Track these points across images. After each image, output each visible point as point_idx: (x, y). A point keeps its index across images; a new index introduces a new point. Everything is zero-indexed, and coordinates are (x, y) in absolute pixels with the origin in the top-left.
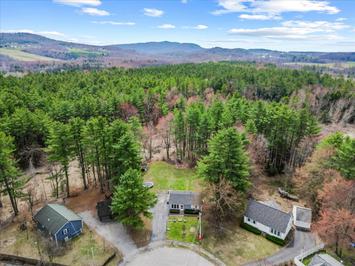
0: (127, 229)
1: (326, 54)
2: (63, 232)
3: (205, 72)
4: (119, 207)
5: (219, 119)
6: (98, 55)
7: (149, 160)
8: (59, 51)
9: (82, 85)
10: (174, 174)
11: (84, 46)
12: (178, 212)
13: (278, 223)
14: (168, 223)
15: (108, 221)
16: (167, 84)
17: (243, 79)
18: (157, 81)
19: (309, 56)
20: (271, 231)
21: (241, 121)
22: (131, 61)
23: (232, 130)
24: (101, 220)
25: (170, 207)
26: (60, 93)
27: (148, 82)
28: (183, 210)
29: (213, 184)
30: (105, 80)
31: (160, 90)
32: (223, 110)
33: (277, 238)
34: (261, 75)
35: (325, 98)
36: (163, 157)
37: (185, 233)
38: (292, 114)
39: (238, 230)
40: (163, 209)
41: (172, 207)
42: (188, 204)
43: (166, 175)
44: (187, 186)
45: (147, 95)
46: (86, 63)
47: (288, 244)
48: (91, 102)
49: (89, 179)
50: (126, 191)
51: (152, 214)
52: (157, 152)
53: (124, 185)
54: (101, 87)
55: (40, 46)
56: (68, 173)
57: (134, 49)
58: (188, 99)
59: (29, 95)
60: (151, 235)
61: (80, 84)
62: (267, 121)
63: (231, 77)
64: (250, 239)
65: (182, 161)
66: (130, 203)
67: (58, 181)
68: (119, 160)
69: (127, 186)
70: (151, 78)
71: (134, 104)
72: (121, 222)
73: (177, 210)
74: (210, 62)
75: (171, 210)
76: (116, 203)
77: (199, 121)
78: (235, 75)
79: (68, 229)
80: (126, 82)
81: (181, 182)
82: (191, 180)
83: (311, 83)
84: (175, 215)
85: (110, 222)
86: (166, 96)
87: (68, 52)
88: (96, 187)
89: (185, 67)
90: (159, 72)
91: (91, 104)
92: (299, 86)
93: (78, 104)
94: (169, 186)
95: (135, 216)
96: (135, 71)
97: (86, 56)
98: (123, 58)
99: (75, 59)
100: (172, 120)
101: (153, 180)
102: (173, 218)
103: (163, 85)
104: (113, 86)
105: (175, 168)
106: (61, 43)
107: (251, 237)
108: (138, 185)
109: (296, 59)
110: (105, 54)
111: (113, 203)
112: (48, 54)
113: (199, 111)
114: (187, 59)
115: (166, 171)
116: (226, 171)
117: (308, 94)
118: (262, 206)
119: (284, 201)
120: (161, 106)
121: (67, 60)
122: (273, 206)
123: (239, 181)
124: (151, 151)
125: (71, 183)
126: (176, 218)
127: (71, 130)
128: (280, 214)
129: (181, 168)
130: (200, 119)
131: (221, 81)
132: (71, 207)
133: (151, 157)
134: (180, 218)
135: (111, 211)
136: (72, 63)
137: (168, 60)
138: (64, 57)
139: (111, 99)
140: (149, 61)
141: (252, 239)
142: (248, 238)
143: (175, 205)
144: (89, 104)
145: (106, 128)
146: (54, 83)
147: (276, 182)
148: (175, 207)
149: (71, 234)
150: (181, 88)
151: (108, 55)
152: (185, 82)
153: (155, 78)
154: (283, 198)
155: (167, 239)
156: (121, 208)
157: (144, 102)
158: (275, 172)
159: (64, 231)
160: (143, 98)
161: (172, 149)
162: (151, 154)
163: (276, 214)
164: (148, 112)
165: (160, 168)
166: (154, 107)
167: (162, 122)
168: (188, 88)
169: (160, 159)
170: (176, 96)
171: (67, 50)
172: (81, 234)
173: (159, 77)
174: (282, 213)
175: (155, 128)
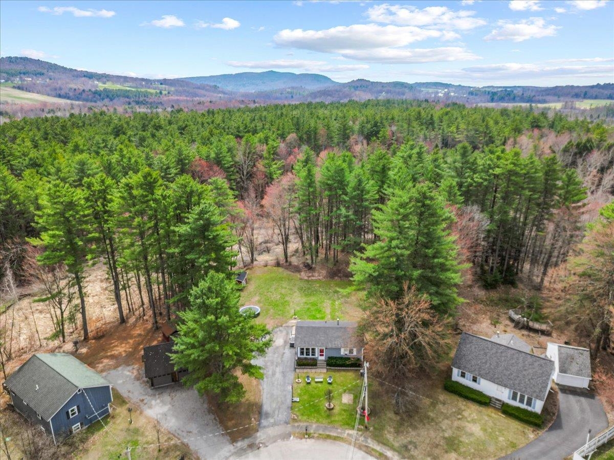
0: (209, 403)
2: (68, 413)
4: (190, 355)
5: (383, 182)
6: (151, 94)
7: (248, 266)
8: (81, 88)
9: (119, 131)
10: (301, 289)
11: (126, 79)
12: (313, 364)
13: (527, 380)
14: (295, 385)
15: (167, 387)
16: (278, 130)
17: (415, 121)
18: (259, 125)
19: (518, 92)
20: (511, 396)
22: (211, 102)
23: (425, 189)
24: (152, 385)
25: (296, 354)
26: (73, 144)
27: (242, 128)
28: (323, 358)
29: (390, 302)
30: (163, 126)
31: (266, 139)
32: (391, 165)
33: (525, 411)
35: (566, 150)
36: (277, 259)
37: (332, 406)
38: (530, 166)
39: (442, 396)
40: (282, 357)
41: (302, 353)
42: (334, 346)
43: (283, 291)
44: (328, 311)
45: (242, 148)
46: (130, 106)
47: (549, 422)
48: (134, 157)
49: (130, 303)
50: (204, 321)
51: (260, 368)
52: (265, 251)
53: (199, 307)
54: (153, 136)
55: (48, 80)
56: (84, 291)
57: (214, 84)
58: (318, 155)
60: (260, 413)
61: (114, 129)
62: (481, 180)
63: (393, 118)
64: (470, 414)
65: (313, 266)
66: (214, 346)
67: (63, 307)
68: (188, 257)
69: (205, 309)
70: (248, 121)
71: (218, 161)
72: (195, 387)
73: (311, 359)
74: (350, 101)
75: (299, 358)
76: (183, 347)
77: (347, 185)
78: (399, 116)
79: (78, 407)
80: (203, 127)
81: (314, 304)
82: (334, 301)
83: (538, 127)
84: (309, 370)
85: (172, 387)
86: (278, 150)
87: (98, 89)
88: (145, 318)
89: (308, 106)
91: (133, 160)
92: (518, 131)
93: (107, 160)
94: (292, 312)
95: (225, 374)
96: (218, 113)
97: (131, 95)
98: (195, 99)
99: (111, 100)
100: (292, 189)
101: (259, 302)
102: (304, 375)
103: (271, 132)
104: (177, 134)
105: (301, 279)
106: (86, 74)
107: (471, 411)
108: (228, 308)
109: (496, 98)
110: (164, 92)
111: (175, 348)
112: (62, 93)
113: (345, 165)
115: (285, 284)
116: (416, 273)
117: (536, 142)
118: (490, 345)
119: (523, 335)
120: (270, 166)
121: (95, 101)
122: (512, 344)
123: (442, 295)
124: (252, 248)
125: (93, 312)
126: (311, 375)
127: (86, 200)
128: (530, 359)
129: (313, 278)
130: (348, 182)
131: (376, 125)
132: (89, 361)
133: (252, 260)
134: (320, 375)
135: (173, 365)
136: (104, 106)
138: (90, 97)
139: (174, 152)
140: (242, 102)
141: (475, 414)
142: (466, 414)
143: (307, 349)
144: (130, 161)
145: (158, 193)
147: (500, 299)
148: (308, 354)
149: (86, 417)
150: (305, 137)
151: (169, 93)
152: (312, 127)
154: (520, 329)
155: (294, 419)
156: (193, 356)
157: (237, 159)
158: (496, 281)
159: (70, 410)
160: (234, 152)
161: (294, 245)
162: (252, 255)
163: (521, 360)
164: (244, 178)
165: (272, 279)
166: (255, 169)
167: (272, 191)
168: (318, 136)
169: (270, 263)
170: (296, 150)
171: (97, 86)
172: (108, 416)
173: (263, 119)
174: (534, 359)
175: (259, 203)
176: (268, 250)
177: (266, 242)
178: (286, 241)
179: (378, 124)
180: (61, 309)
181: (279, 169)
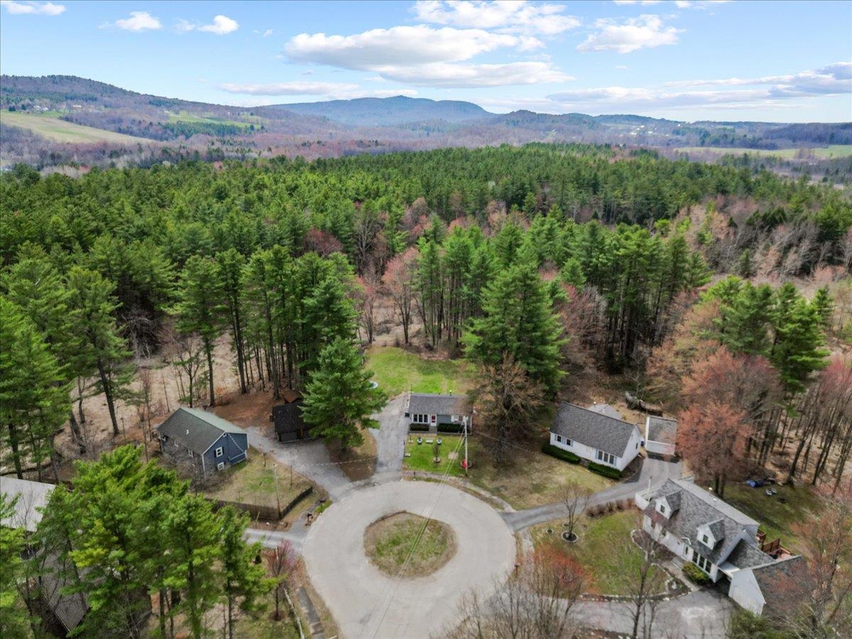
1: (782, 127)
2: (215, 452)
3: (489, 167)
4: (318, 408)
5: (510, 260)
6: (240, 129)
7: (367, 345)
8: (148, 121)
9: (222, 192)
10: (419, 368)
11: (205, 107)
12: (426, 429)
13: (611, 441)
14: (408, 445)
15: (293, 443)
16: (404, 192)
17: (572, 182)
18: (382, 186)
19: (740, 132)
20: (597, 455)
21: (555, 263)
22: (319, 142)
23: (528, 270)
24: (280, 441)
25: (411, 421)
26: (177, 210)
27: (362, 189)
28: (435, 424)
29: (491, 368)
30: (268, 184)
31: (389, 204)
32: (521, 242)
33: (608, 468)
34: (614, 173)
35: (750, 223)
36: (397, 339)
37: (439, 460)
38: (655, 247)
39: (539, 456)
40: (397, 424)
41: (415, 419)
42: (445, 414)
43: (402, 370)
44: (445, 388)
45: (361, 215)
46: (215, 147)
47: (628, 477)
48: (246, 226)
49: (249, 376)
50: (331, 377)
51: (377, 421)
52: (384, 331)
53: (327, 367)
54: (260, 199)
55: (103, 107)
56: (213, 359)
57: (323, 114)
58: (449, 224)
59: (113, 213)
60: (375, 463)
61: (216, 190)
62: (606, 261)
63: (547, 177)
64: (560, 469)
65: (435, 347)
66: (338, 400)
67: (192, 374)
68: (315, 326)
69: (332, 367)
70: (369, 180)
71: (335, 232)
73: (423, 424)
74: (503, 146)
75: (412, 424)
76: (312, 401)
78: (555, 174)
79: (223, 449)
80: (315, 187)
81: (431, 382)
82: (452, 379)
83: (724, 192)
84: (421, 435)
85: (298, 443)
86: (403, 218)
87: (169, 121)
88: (265, 389)
89: (445, 156)
90: (387, 167)
91: (245, 230)
92: (696, 198)
93: (218, 230)
96: (332, 165)
97: (212, 131)
98: (298, 136)
99: (187, 137)
100: (414, 265)
101: (377, 378)
102: (416, 437)
103: (396, 195)
104: (286, 196)
105: (420, 359)
106: (151, 99)
107: (562, 467)
108: (351, 368)
109: (707, 140)
110: (257, 127)
112: (124, 126)
113: (470, 242)
114: (450, 139)
115: (403, 364)
117: (710, 213)
118: (584, 413)
119: (634, 414)
120: (393, 237)
121: (167, 140)
122: (603, 413)
123: (540, 365)
124: (371, 329)
126: (423, 438)
127: (219, 274)
128: (615, 424)
129: (433, 359)
130: (471, 259)
131: (522, 187)
133: (370, 341)
134: (430, 439)
135: (303, 418)
136: (180, 147)
137: (406, 141)
138: (160, 132)
139: (287, 220)
140: (361, 143)
141: (564, 470)
142: (556, 469)
143: (420, 416)
144: (241, 231)
145: (288, 268)
146: (160, 190)
147: (622, 384)
148: (421, 420)
149: (228, 459)
150: (435, 201)
151: (263, 128)
152: (444, 189)
153: (377, 180)
154: (632, 409)
155: (405, 468)
156: (321, 408)
157: (355, 228)
159: (217, 450)
160: (353, 220)
161: (416, 326)
162: (371, 334)
163: (607, 425)
164: (363, 250)
165: (391, 359)
166: (375, 240)
167: (394, 266)
168: (451, 201)
169: (389, 343)
170: (424, 218)
171: (167, 117)
172: (245, 460)
173: (386, 177)
174: (619, 423)
175: (379, 279)
176: (388, 331)
177: (386, 322)
178: (406, 321)
179: (526, 186)
180: (190, 375)
181: (403, 240)
